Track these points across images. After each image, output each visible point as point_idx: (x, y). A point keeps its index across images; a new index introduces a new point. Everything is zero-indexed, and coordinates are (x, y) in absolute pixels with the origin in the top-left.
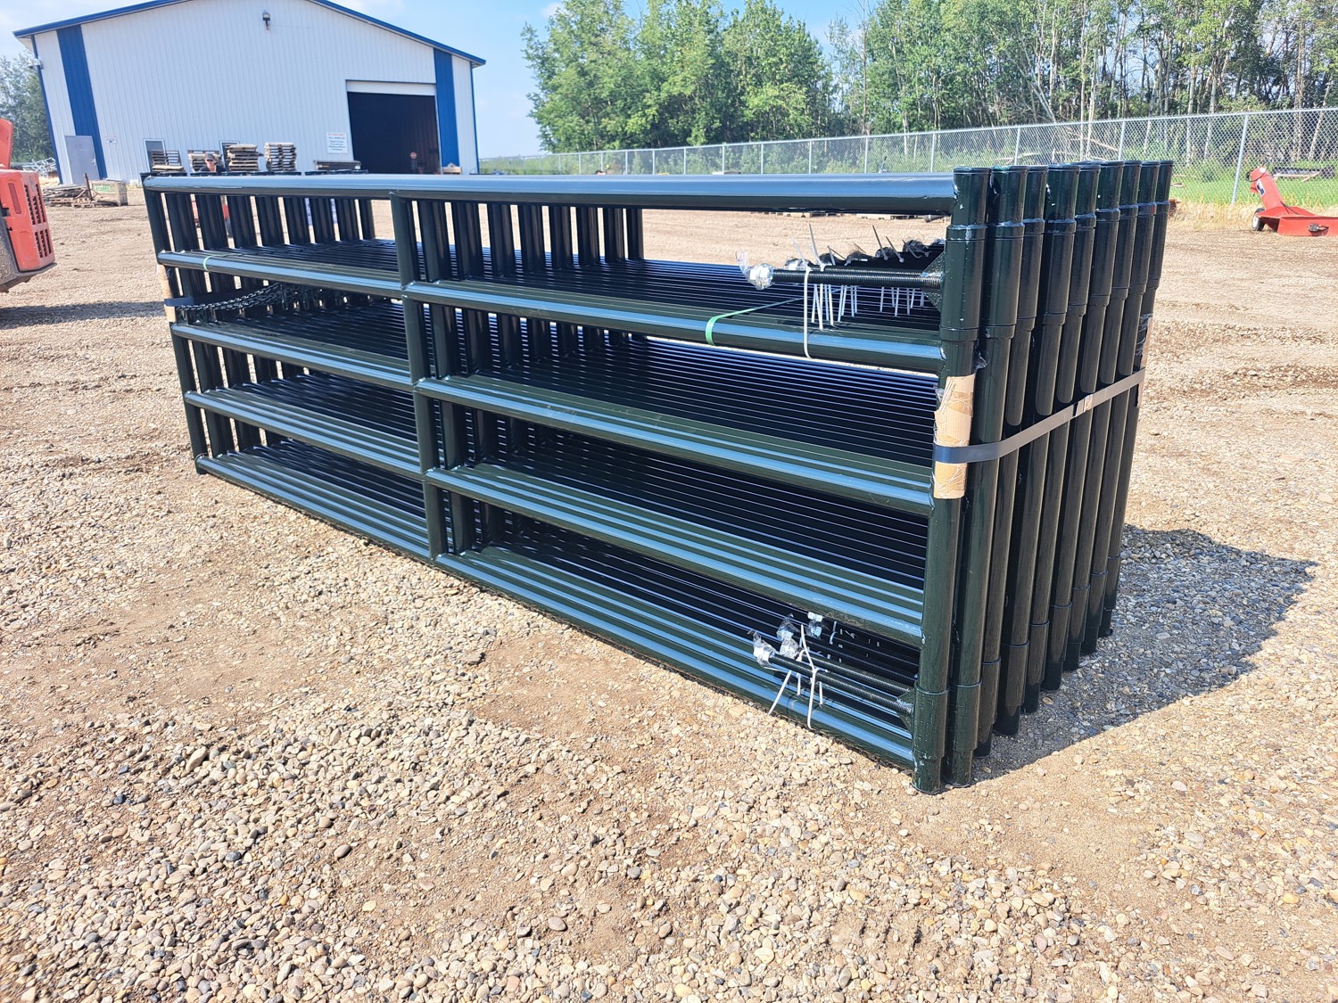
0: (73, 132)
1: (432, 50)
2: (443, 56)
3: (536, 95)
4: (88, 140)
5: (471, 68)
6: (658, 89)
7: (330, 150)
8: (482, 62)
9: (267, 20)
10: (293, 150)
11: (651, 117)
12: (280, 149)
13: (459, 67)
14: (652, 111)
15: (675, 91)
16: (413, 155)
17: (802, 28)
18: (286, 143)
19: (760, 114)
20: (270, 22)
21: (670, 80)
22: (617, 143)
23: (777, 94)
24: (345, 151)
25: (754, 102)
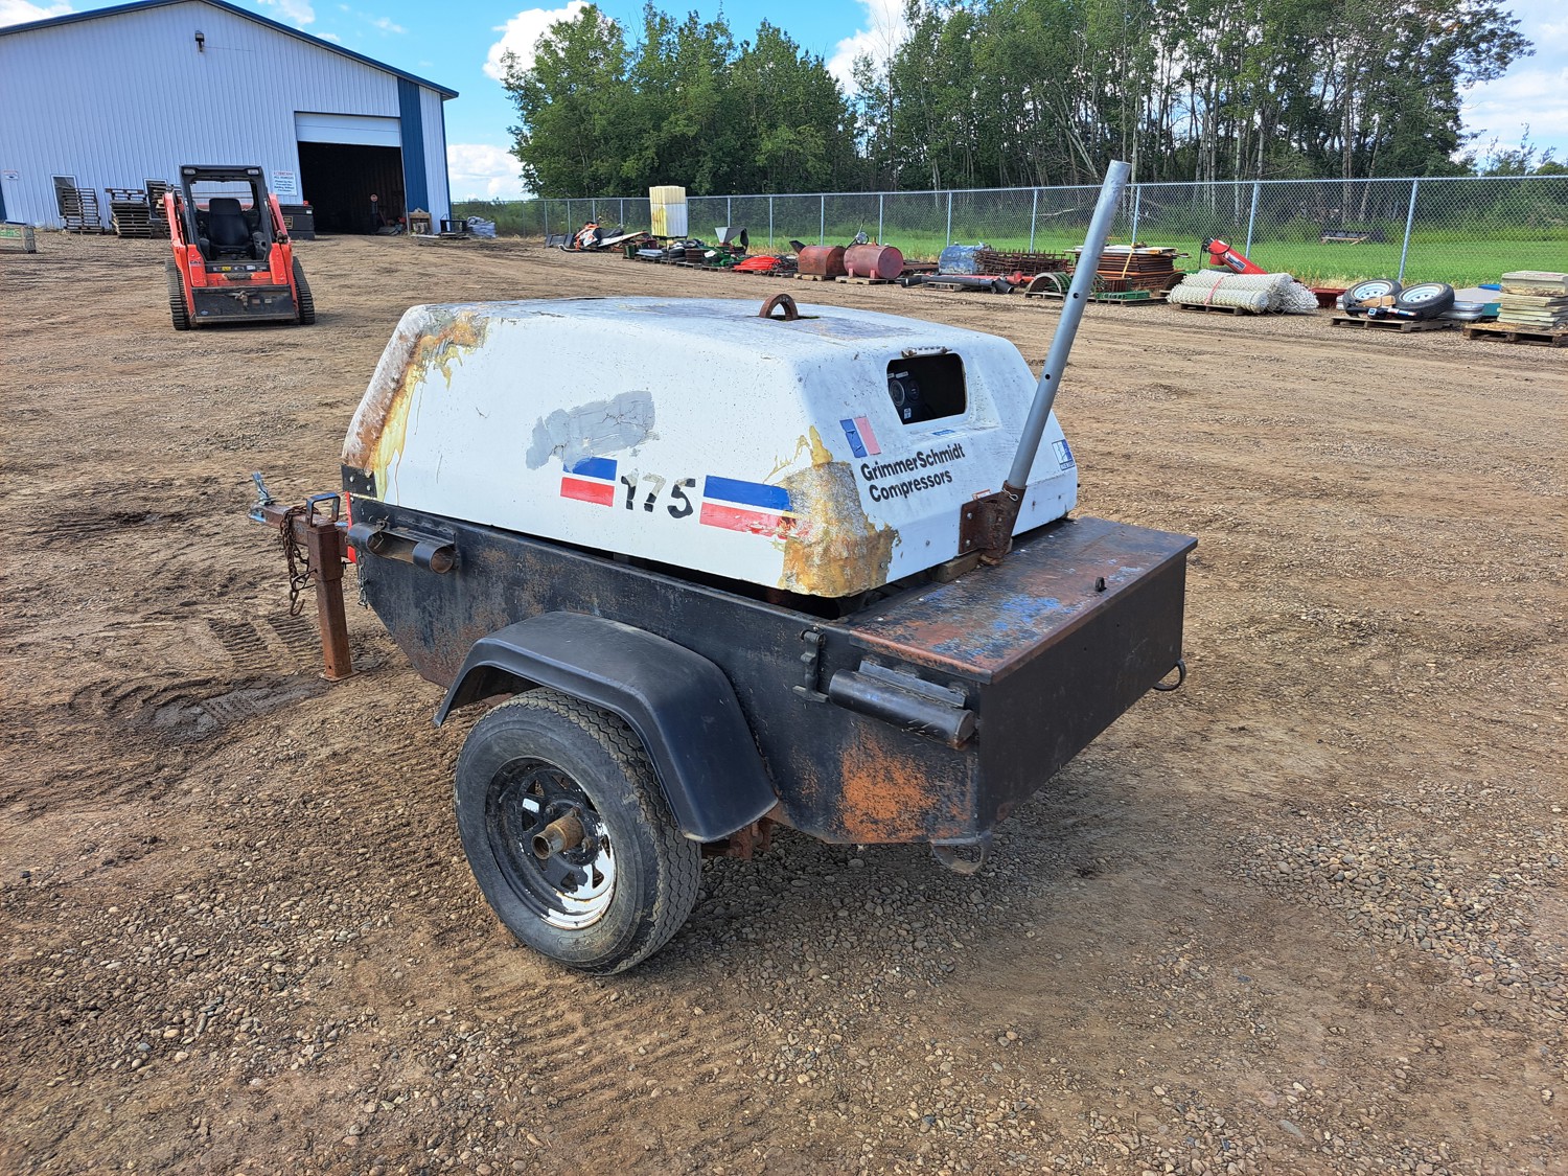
1: (396, 79)
2: (410, 87)
3: (517, 128)
5: (442, 100)
6: (657, 127)
7: (276, 191)
8: (455, 94)
9: (200, 40)
11: (649, 161)
13: (427, 100)
14: (650, 153)
15: (677, 131)
16: (374, 198)
17: (820, 64)
19: (773, 157)
20: (206, 43)
21: (672, 118)
22: (611, 188)
23: (792, 137)
24: (294, 192)
25: (767, 145)
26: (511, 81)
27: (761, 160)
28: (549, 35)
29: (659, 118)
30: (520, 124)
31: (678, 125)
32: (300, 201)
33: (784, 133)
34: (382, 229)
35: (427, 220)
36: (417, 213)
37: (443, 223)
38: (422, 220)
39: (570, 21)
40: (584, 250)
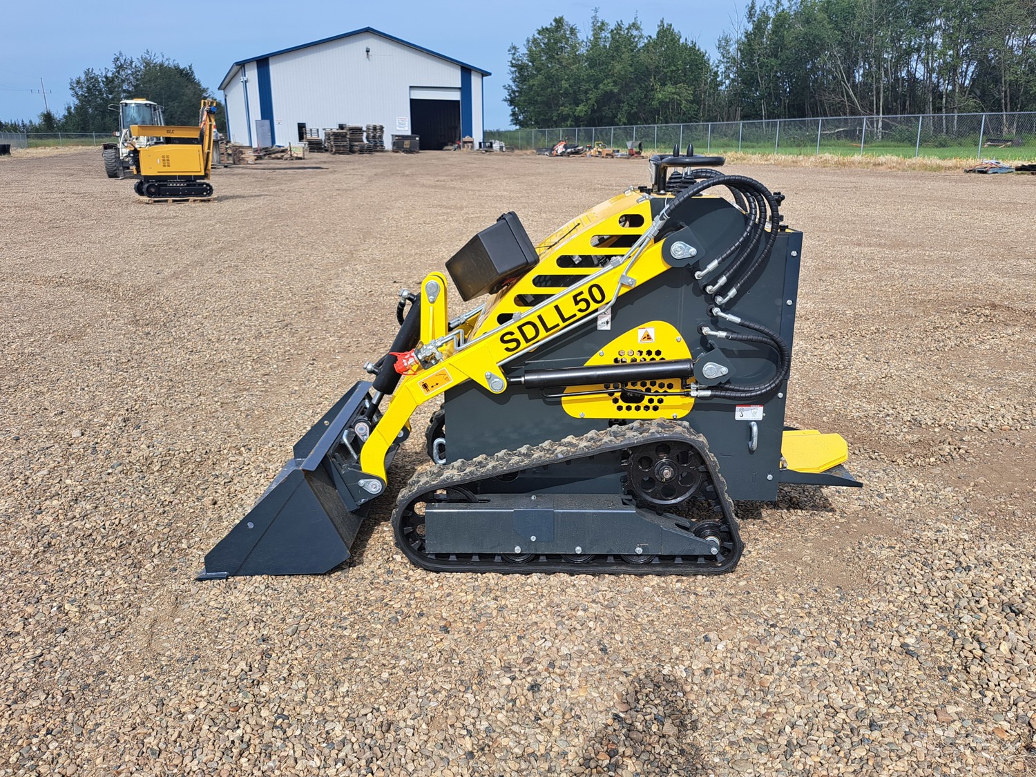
0: (260, 118)
2: (466, 70)
3: (509, 86)
4: (267, 122)
7: (398, 128)
8: (490, 74)
9: (368, 51)
10: (382, 128)
12: (375, 128)
14: (592, 102)
17: (694, 46)
18: (378, 124)
20: (370, 53)
21: (605, 82)
22: (570, 123)
23: (674, 90)
24: (406, 128)
25: (659, 96)
26: (514, 62)
27: (655, 103)
28: (537, 36)
29: (598, 82)
31: (608, 86)
32: (409, 133)
33: (670, 88)
34: (446, 148)
35: (472, 142)
36: (467, 138)
37: (480, 143)
38: (469, 142)
39: (549, 27)
40: (557, 156)
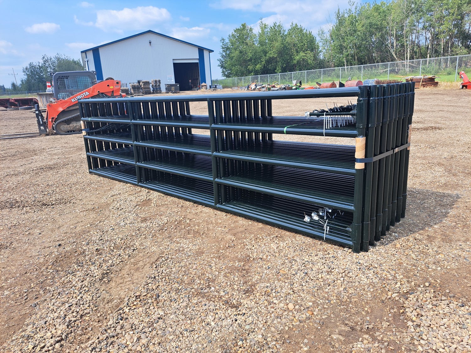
1: (198, 49)
2: (201, 50)
5: (210, 53)
6: (265, 56)
7: (168, 81)
8: (213, 51)
11: (263, 65)
12: (156, 81)
13: (206, 53)
15: (271, 56)
16: (190, 81)
17: (310, 34)
19: (298, 62)
20: (151, 43)
21: (270, 52)
23: (304, 55)
24: (172, 81)
25: (297, 58)
26: (223, 46)
27: (295, 62)
28: (234, 33)
29: (265, 53)
30: (221, 58)
32: (174, 83)
33: (302, 54)
34: (193, 89)
36: (203, 84)
37: (210, 86)
38: (205, 86)
39: (239, 28)
40: (252, 90)
